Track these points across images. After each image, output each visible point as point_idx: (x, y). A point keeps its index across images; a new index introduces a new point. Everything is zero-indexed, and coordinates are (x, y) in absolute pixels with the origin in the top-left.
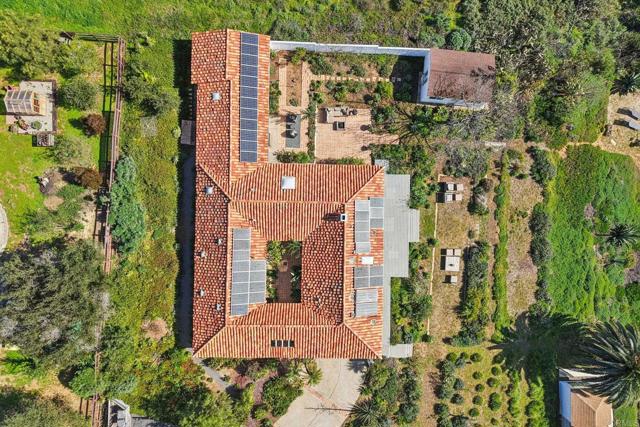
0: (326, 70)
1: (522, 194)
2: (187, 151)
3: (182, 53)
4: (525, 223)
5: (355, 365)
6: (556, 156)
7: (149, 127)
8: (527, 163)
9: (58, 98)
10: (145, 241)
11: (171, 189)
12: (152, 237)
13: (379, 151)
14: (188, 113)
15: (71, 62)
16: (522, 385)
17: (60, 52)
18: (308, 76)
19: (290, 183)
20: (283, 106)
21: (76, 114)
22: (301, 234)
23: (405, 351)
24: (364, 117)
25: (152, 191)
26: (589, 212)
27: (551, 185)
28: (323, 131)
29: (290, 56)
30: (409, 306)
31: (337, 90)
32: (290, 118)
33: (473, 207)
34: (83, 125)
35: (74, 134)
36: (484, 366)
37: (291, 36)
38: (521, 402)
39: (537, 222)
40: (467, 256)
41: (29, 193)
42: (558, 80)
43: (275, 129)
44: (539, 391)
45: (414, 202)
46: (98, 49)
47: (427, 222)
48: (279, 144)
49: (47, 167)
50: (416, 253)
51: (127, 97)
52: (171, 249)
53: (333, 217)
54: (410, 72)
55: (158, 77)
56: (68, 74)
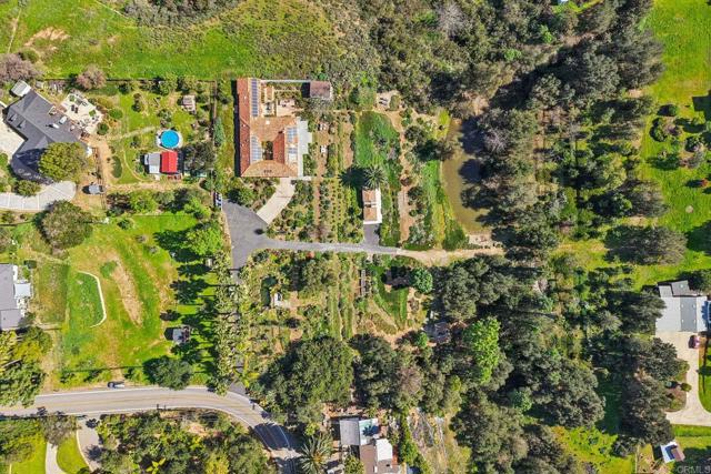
0: (280, 88)
1: (347, 127)
2: (237, 115)
3: (234, 84)
4: (348, 137)
5: (293, 182)
6: (358, 115)
7: (225, 107)
8: (348, 118)
9: (197, 100)
10: (224, 143)
11: (232, 127)
12: (227, 142)
13: (298, 114)
14: (236, 103)
15: (202, 89)
16: (349, 190)
17: (199, 86)
18: (274, 91)
19: (268, 123)
20: (266, 100)
21: (202, 105)
22: (272, 139)
23: (309, 178)
24: (292, 103)
25: (226, 128)
26: (371, 133)
27: (357, 124)
28: (279, 108)
29: (268, 84)
30: (309, 165)
31: (283, 94)
32: (268, 104)
33: (329, 132)
34: (205, 108)
35: (202, 111)
36: (336, 184)
37: (268, 78)
38: (349, 197)
39: (352, 136)
40: (328, 148)
41: (188, 129)
42: (356, 90)
43: (264, 107)
44: (355, 192)
45: (310, 130)
46: (209, 85)
47: (315, 137)
48: (265, 112)
49: (194, 121)
50: (311, 147)
51: (218, 99)
52: (232, 145)
53: (281, 132)
54: (306, 89)
55: (227, 93)
56: (200, 92)
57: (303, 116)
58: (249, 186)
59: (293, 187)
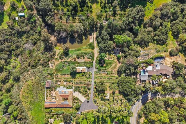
0: (48, 95)
1: (59, 76)
2: (55, 108)
3: (46, 108)
4: (62, 76)
5: (74, 92)
6: (56, 73)
7: (53, 111)
8: (56, 76)
9: (51, 118)
10: (63, 111)
11: (58, 109)
12: (63, 110)
13: (55, 90)
14: (52, 108)
15: (48, 117)
16: (77, 76)
17: (47, 118)
18: (48, 97)
19: (57, 99)
20: (51, 99)
21: (52, 117)
22: (62, 98)
23: (73, 87)
24: (52, 92)
25: (59, 111)
26: (61, 69)
27: (58, 73)
28: (53, 95)
29: (47, 99)
30: (69, 87)
31: (49, 94)
32: (52, 99)
33: (60, 81)
34: (53, 116)
35: (54, 117)
36: (75, 80)
37: (45, 99)
38: (79, 76)
39: (62, 75)
40: (65, 82)
41: (59, 121)
42: (48, 74)
43: (53, 100)
44: (77, 74)
45: (60, 87)
46: (46, 115)
47: (62, 85)
48: (54, 99)
49: (57, 119)
50: (64, 87)
51: (50, 113)
52: (64, 109)
53: (60, 96)
54: (48, 88)
55: (49, 110)
56: (49, 118)
57: (56, 89)
58: (75, 104)
59: (76, 92)
